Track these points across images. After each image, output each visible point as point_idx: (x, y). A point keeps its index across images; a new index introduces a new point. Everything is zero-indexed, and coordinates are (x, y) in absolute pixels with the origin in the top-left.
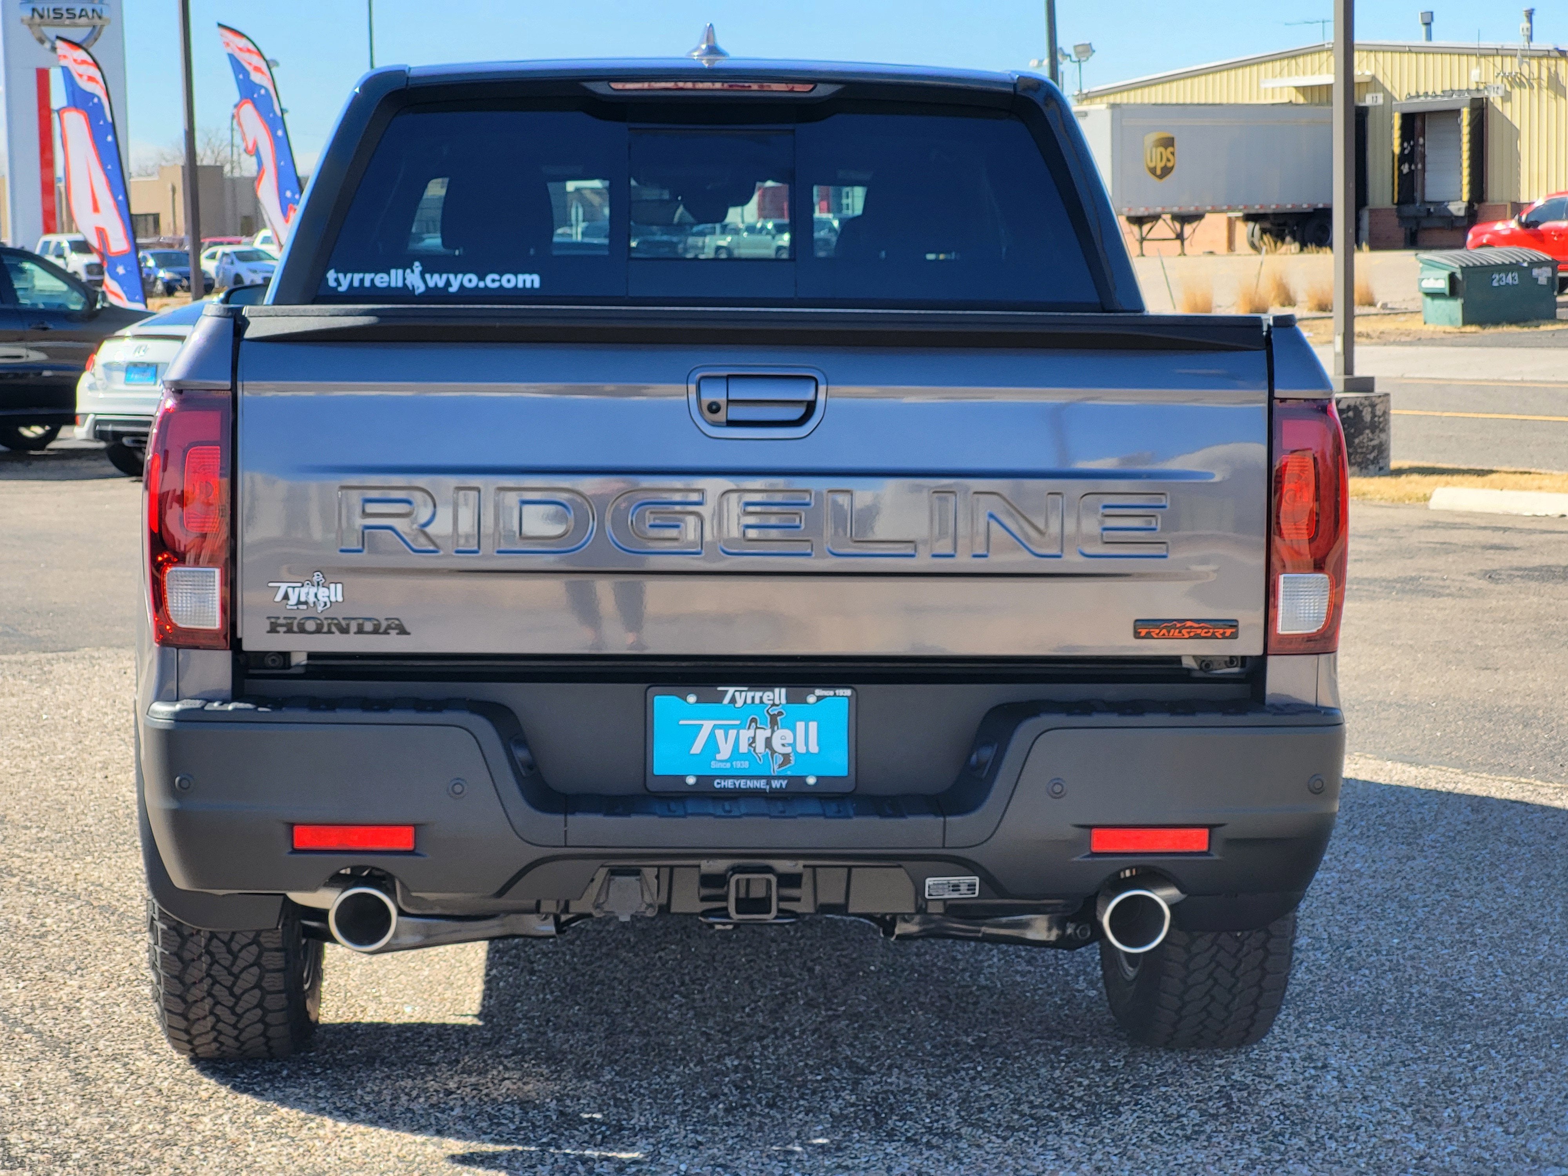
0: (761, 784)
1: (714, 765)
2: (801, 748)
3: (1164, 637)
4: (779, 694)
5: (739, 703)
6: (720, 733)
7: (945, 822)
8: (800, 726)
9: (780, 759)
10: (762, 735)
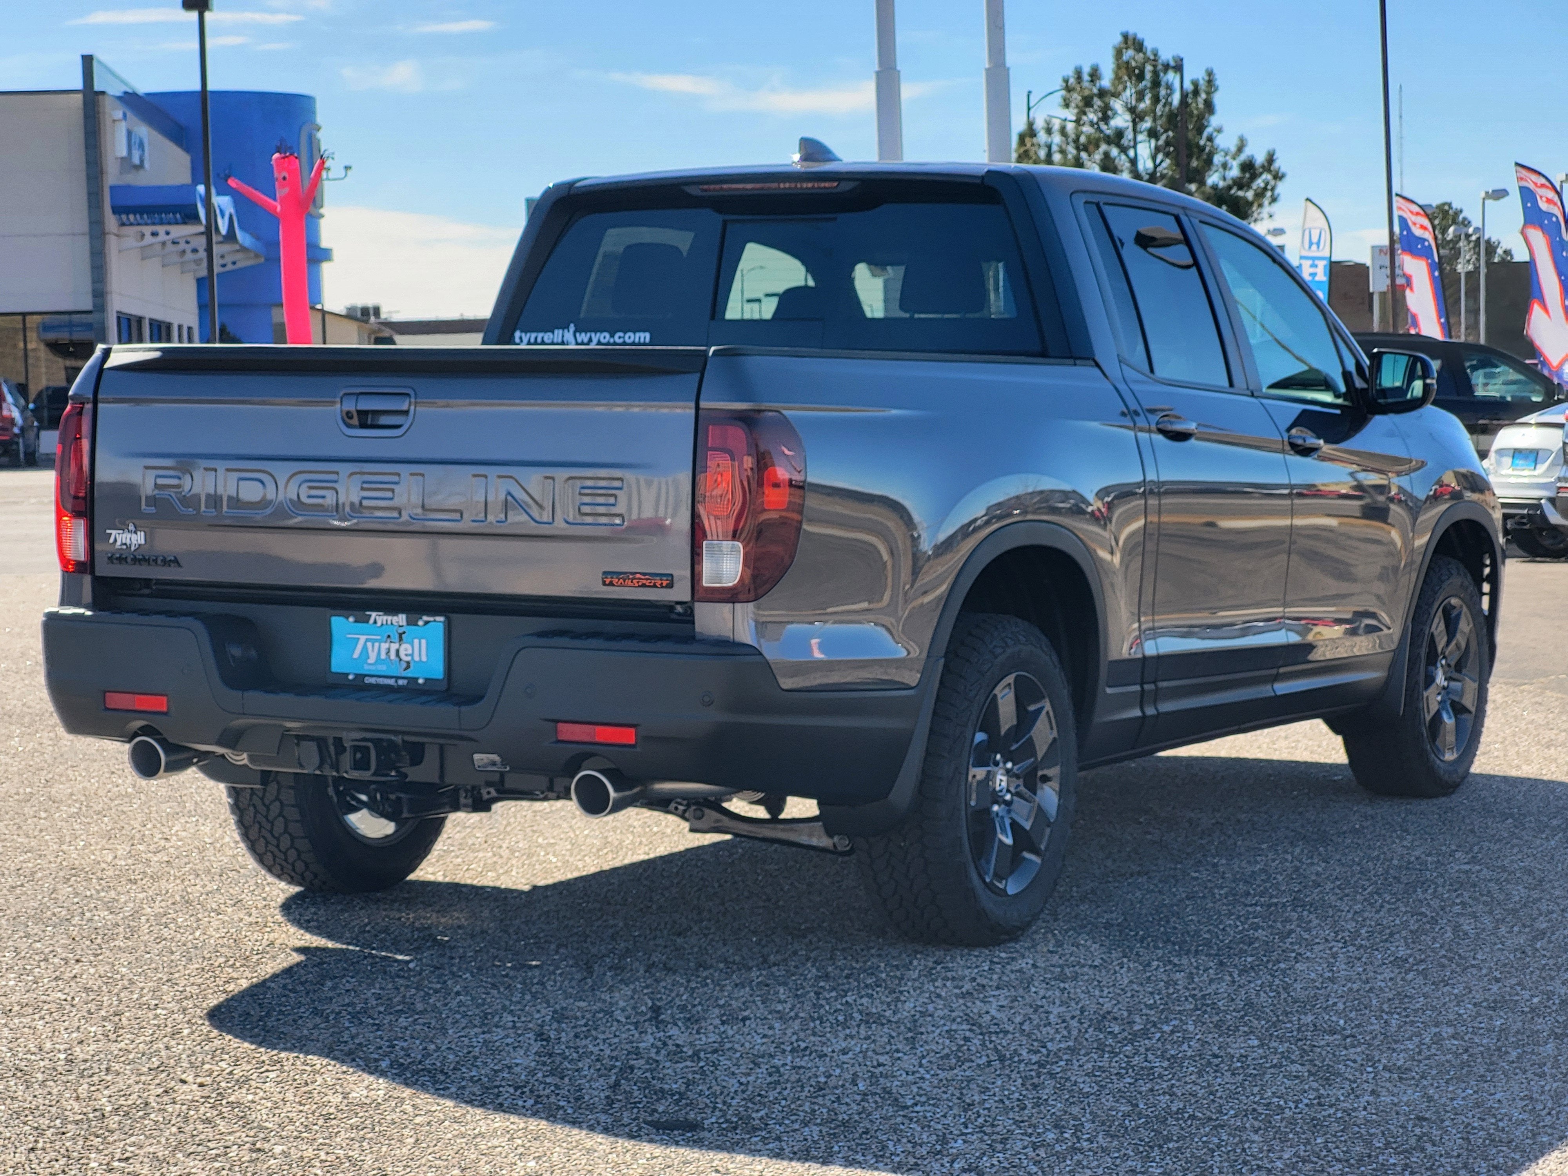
0: (391, 682)
1: (366, 667)
2: (417, 658)
3: (621, 585)
4: (402, 619)
5: (379, 624)
6: (369, 644)
7: (460, 711)
8: (416, 641)
9: (404, 665)
10: (394, 646)
